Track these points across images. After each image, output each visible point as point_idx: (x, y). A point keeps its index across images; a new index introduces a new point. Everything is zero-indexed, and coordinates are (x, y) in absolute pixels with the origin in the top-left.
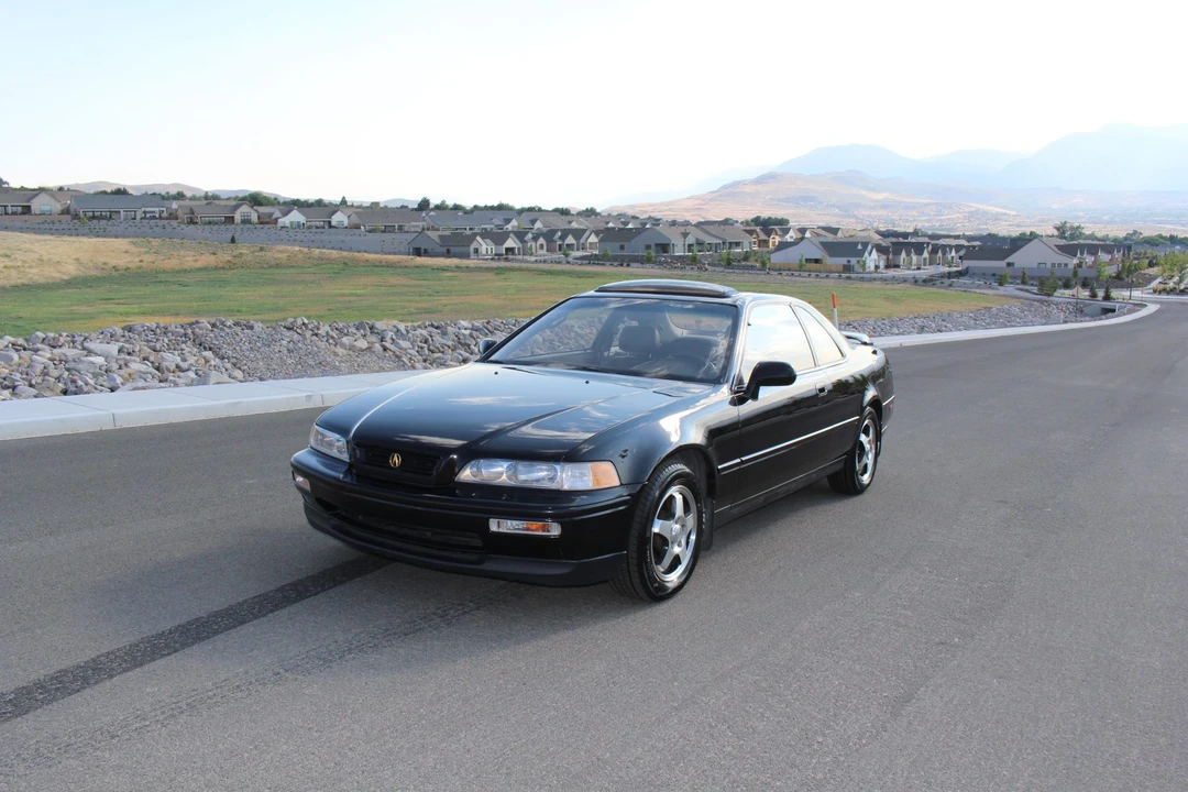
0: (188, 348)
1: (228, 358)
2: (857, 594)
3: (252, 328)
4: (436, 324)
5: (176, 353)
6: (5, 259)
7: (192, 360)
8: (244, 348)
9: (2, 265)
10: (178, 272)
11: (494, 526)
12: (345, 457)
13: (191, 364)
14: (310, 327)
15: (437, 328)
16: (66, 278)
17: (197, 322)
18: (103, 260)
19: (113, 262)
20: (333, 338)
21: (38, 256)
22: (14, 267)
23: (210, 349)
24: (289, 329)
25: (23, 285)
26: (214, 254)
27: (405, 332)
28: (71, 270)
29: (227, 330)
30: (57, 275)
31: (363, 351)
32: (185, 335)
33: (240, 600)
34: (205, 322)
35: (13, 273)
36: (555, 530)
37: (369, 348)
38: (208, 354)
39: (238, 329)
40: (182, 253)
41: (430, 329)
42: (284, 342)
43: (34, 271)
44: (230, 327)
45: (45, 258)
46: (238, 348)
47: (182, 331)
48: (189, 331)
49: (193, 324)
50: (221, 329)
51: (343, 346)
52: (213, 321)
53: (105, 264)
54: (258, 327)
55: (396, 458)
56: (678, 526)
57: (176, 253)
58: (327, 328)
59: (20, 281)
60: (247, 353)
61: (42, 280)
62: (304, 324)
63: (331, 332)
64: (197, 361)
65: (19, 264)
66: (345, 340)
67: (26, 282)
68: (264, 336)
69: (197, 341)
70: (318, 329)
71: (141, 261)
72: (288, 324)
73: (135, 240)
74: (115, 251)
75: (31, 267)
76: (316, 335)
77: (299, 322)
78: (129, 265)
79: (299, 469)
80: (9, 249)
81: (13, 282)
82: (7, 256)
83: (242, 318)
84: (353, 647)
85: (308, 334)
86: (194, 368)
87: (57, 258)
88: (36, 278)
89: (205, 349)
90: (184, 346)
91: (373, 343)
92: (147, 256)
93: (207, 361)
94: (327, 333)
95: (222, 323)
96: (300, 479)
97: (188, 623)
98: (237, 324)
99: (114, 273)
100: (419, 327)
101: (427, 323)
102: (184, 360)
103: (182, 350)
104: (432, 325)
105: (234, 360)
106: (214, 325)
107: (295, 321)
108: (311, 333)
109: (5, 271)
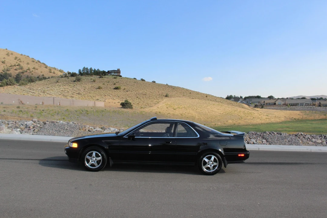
1: (269, 142)
3: (281, 134)
6: (266, 116)
7: (258, 141)
10: (313, 120)
14: (303, 135)
16: (281, 121)
17: (266, 132)
18: (292, 117)
19: (295, 117)
20: (310, 139)
21: (275, 115)
22: (267, 118)
23: (265, 139)
25: (269, 123)
28: (283, 119)
30: (278, 120)
31: (319, 143)
32: (261, 135)
35: (268, 120)
37: (321, 143)
39: (277, 135)
40: (315, 115)
43: (273, 119)
45: (277, 116)
46: (273, 139)
49: (264, 133)
51: (312, 141)
53: (292, 118)
54: (284, 134)
57: (313, 115)
58: (309, 136)
59: (269, 122)
61: (275, 122)
62: (301, 134)
65: (270, 118)
66: (314, 140)
67: (270, 122)
69: (263, 137)
70: (306, 136)
71: (303, 117)
72: (295, 134)
73: (301, 111)
74: (296, 114)
75: (272, 118)
76: (304, 138)
77: (300, 133)
78: (299, 118)
80: (268, 114)
81: (267, 122)
82: (267, 116)
87: (279, 116)
88: (273, 121)
90: (258, 138)
91: (323, 141)
92: (305, 115)
95: (273, 133)
99: (295, 120)
102: (256, 141)
106: (270, 133)
107: (298, 134)
108: (303, 137)
109: (266, 119)
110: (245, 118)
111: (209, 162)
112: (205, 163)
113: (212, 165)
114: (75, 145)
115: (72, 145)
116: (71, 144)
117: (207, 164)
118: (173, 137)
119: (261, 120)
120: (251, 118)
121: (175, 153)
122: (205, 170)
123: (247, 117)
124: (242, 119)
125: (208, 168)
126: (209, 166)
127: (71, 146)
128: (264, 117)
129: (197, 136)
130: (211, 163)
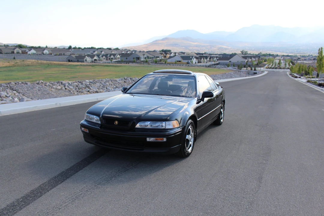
0: (8, 90)
1: (21, 93)
2: (235, 152)
3: (27, 84)
4: (79, 81)
5: (5, 92)
7: (10, 94)
8: (25, 90)
11: (148, 139)
12: (99, 122)
13: (10, 95)
14: (44, 83)
15: (80, 82)
17: (10, 83)
20: (50, 86)
23: (15, 90)
24: (38, 84)
26: (9, 62)
27: (71, 84)
29: (20, 85)
31: (59, 89)
32: (7, 87)
33: (72, 165)
34: (13, 83)
36: (165, 140)
37: (61, 89)
38: (15, 92)
39: (23, 84)
41: (78, 83)
42: (37, 88)
44: (20, 84)
46: (24, 90)
47: (6, 85)
48: (8, 85)
49: (9, 83)
50: (18, 85)
51: (54, 88)
52: (15, 82)
54: (29, 83)
55: (116, 122)
56: (191, 137)
58: (49, 83)
60: (26, 91)
62: (42, 82)
63: (50, 85)
64: (12, 94)
66: (54, 87)
68: (31, 86)
69: (11, 88)
70: (46, 84)
72: (38, 83)
76: (46, 85)
79: (82, 126)
83: (23, 81)
84: (112, 176)
85: (43, 85)
86: (11, 96)
89: (14, 90)
90: (7, 90)
91: (62, 87)
93: (15, 94)
94: (49, 85)
95: (18, 83)
96: (83, 129)
97: (61, 173)
98: (22, 83)
100: (75, 82)
101: (77, 81)
102: (8, 94)
103: (7, 91)
104: (78, 82)
105: (23, 94)
106: (16, 84)
107: (39, 82)
108: (44, 85)
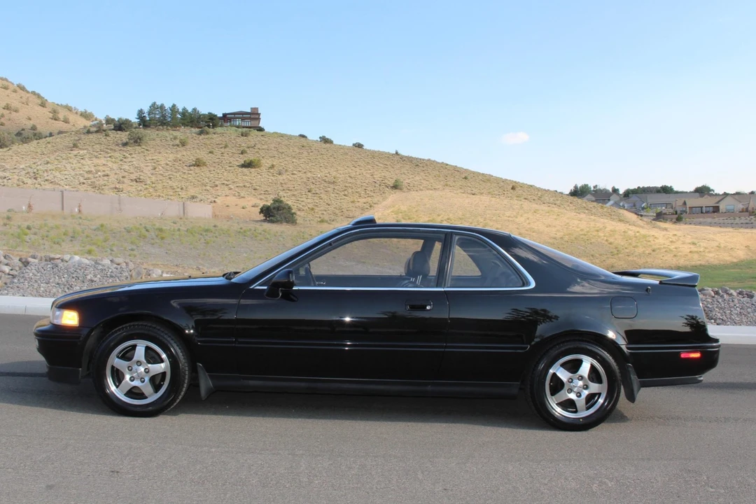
6: (692, 246)
9: (689, 251)
16: (735, 260)
21: (717, 244)
22: (697, 252)
25: (701, 265)
35: (696, 256)
43: (711, 255)
45: (722, 246)
59: (699, 262)
61: (716, 262)
65: (702, 250)
67: (703, 263)
75: (709, 252)
80: (696, 238)
81: (693, 263)
82: (694, 244)
88: (712, 260)
109: (690, 255)
110: (627, 251)
111: (571, 380)
112: (557, 385)
113: (586, 393)
114: (70, 318)
115: (61, 317)
116: (58, 313)
117: (566, 387)
118: (437, 287)
119: (675, 256)
120: (647, 252)
121: (446, 347)
122: (559, 411)
123: (634, 247)
124: (620, 255)
125: (569, 405)
126: (572, 396)
127: (56, 322)
128: (686, 249)
129: (528, 283)
130: (581, 383)
